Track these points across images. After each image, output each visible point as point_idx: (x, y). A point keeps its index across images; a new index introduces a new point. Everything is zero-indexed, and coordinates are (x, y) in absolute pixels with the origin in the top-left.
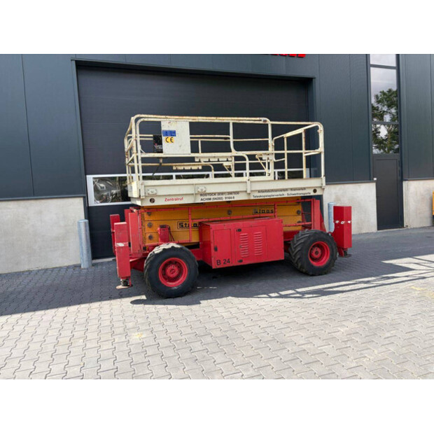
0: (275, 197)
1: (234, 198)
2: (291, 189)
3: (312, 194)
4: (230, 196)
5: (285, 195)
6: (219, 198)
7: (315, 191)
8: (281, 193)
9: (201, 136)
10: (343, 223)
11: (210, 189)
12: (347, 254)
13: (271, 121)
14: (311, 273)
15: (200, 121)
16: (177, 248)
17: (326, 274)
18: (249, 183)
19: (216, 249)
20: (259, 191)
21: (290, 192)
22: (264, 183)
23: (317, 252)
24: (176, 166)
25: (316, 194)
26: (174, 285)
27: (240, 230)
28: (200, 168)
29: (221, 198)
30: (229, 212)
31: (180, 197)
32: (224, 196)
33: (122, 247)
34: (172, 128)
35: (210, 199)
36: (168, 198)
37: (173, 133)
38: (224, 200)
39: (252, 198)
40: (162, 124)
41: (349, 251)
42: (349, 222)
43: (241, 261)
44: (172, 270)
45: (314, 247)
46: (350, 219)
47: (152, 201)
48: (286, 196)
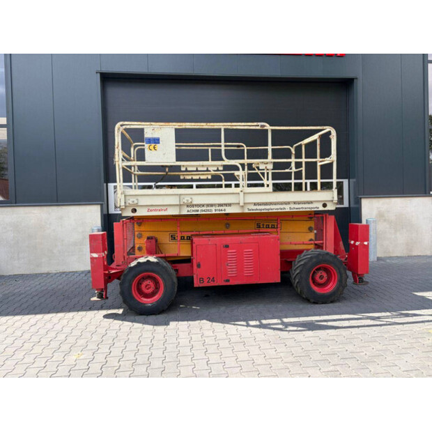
0: (274, 211)
1: (225, 210)
2: (295, 203)
3: (321, 208)
4: (221, 208)
5: (287, 208)
6: (208, 210)
7: (325, 205)
8: (282, 206)
9: (212, 144)
10: (357, 243)
11: (197, 200)
12: (362, 281)
13: (271, 125)
14: (312, 300)
15: (187, 127)
16: (153, 263)
17: (332, 302)
18: (242, 194)
19: (199, 266)
20: (255, 204)
21: (292, 206)
22: (260, 195)
23: (321, 276)
24: (183, 175)
25: (326, 209)
26: (149, 302)
27: (227, 246)
28: (210, 177)
29: (211, 210)
30: (227, 226)
31: (165, 208)
32: (213, 208)
33: (96, 258)
34: (156, 136)
35: (198, 211)
36: (151, 208)
37: (156, 141)
38: (214, 212)
39: (247, 211)
40: (145, 131)
41: (366, 278)
42: (366, 243)
43: (228, 281)
44: (148, 285)
45: (317, 270)
46: (367, 240)
47: (134, 211)
48: (288, 210)
